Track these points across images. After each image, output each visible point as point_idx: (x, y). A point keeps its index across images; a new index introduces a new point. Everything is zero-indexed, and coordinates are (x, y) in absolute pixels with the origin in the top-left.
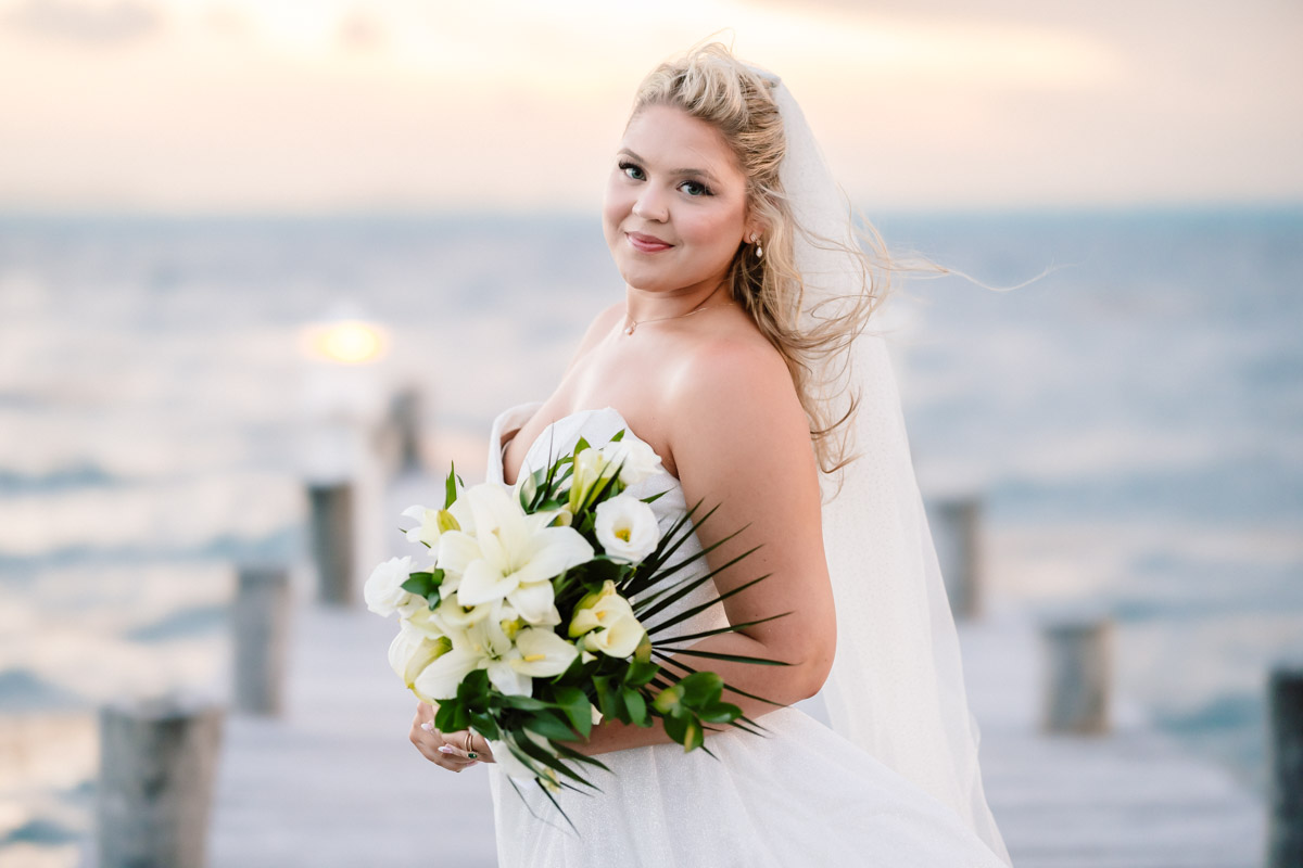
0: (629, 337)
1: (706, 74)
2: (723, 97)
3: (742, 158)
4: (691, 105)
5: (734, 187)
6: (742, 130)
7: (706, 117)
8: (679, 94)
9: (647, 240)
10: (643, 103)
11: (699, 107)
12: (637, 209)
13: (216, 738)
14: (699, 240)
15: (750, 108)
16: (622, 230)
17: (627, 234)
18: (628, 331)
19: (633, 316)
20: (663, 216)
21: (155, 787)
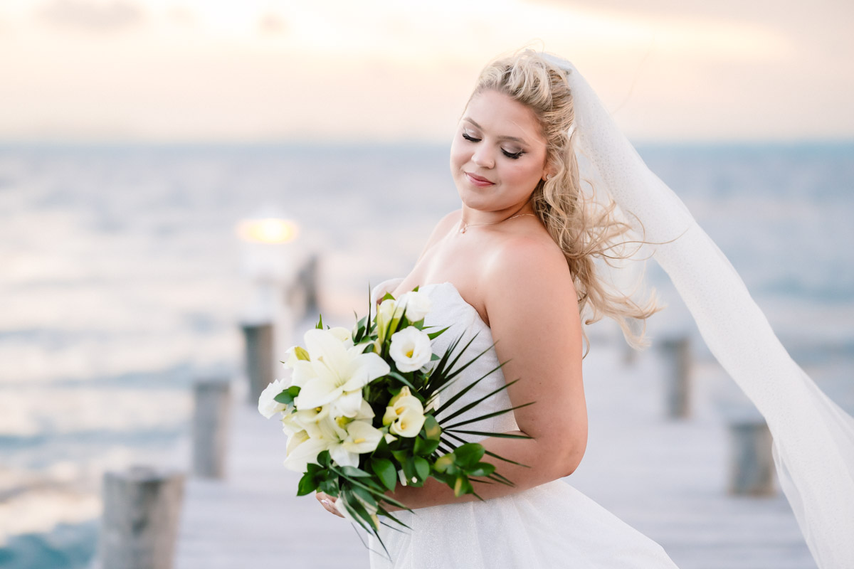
0: (463, 235)
1: (526, 72)
2: (537, 88)
3: (545, 130)
4: (515, 93)
5: (538, 148)
6: (547, 110)
7: (524, 101)
8: (507, 85)
9: (480, 179)
10: (482, 86)
11: (520, 95)
12: (475, 159)
13: (180, 493)
14: (513, 182)
15: (553, 94)
16: (462, 170)
17: (466, 173)
18: (462, 230)
19: (465, 221)
20: (490, 164)
21: (140, 526)
